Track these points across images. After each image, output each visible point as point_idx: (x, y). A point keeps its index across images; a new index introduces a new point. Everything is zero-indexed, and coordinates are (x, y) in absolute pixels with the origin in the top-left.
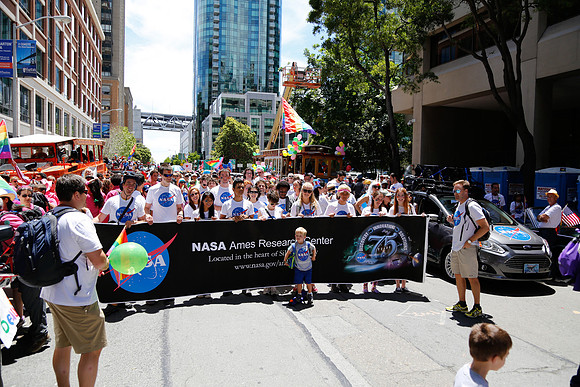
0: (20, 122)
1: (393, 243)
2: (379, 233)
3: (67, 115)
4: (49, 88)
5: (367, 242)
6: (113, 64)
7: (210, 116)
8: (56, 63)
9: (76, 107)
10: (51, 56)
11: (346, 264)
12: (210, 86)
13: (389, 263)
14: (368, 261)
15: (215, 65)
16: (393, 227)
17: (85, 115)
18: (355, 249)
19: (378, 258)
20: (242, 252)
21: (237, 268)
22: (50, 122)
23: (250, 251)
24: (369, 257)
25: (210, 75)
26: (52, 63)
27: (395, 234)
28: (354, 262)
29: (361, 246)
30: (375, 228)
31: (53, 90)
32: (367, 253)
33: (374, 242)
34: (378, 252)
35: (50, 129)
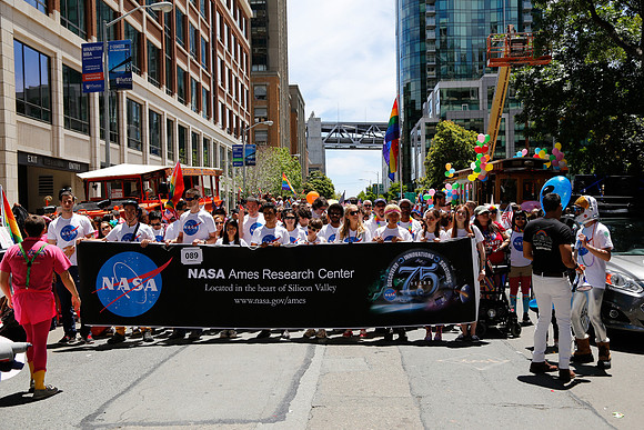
0: (127, 149)
1: (434, 277)
2: (412, 263)
3: (195, 135)
4: (168, 98)
5: (397, 275)
6: (271, 52)
7: (422, 122)
8: (178, 61)
9: (210, 124)
10: (171, 53)
11: (372, 303)
12: (423, 72)
13: (431, 304)
14: (399, 299)
15: (430, 35)
16: (430, 256)
17: (224, 133)
18: (383, 284)
19: (413, 295)
20: (243, 282)
21: (237, 301)
22: (171, 147)
23: (253, 282)
24: (401, 294)
25: (423, 53)
26: (171, 62)
27: (434, 266)
28: (382, 300)
29: (390, 280)
30: (407, 257)
31: (174, 100)
32: (398, 288)
33: (406, 275)
34: (411, 288)
35: (171, 156)
